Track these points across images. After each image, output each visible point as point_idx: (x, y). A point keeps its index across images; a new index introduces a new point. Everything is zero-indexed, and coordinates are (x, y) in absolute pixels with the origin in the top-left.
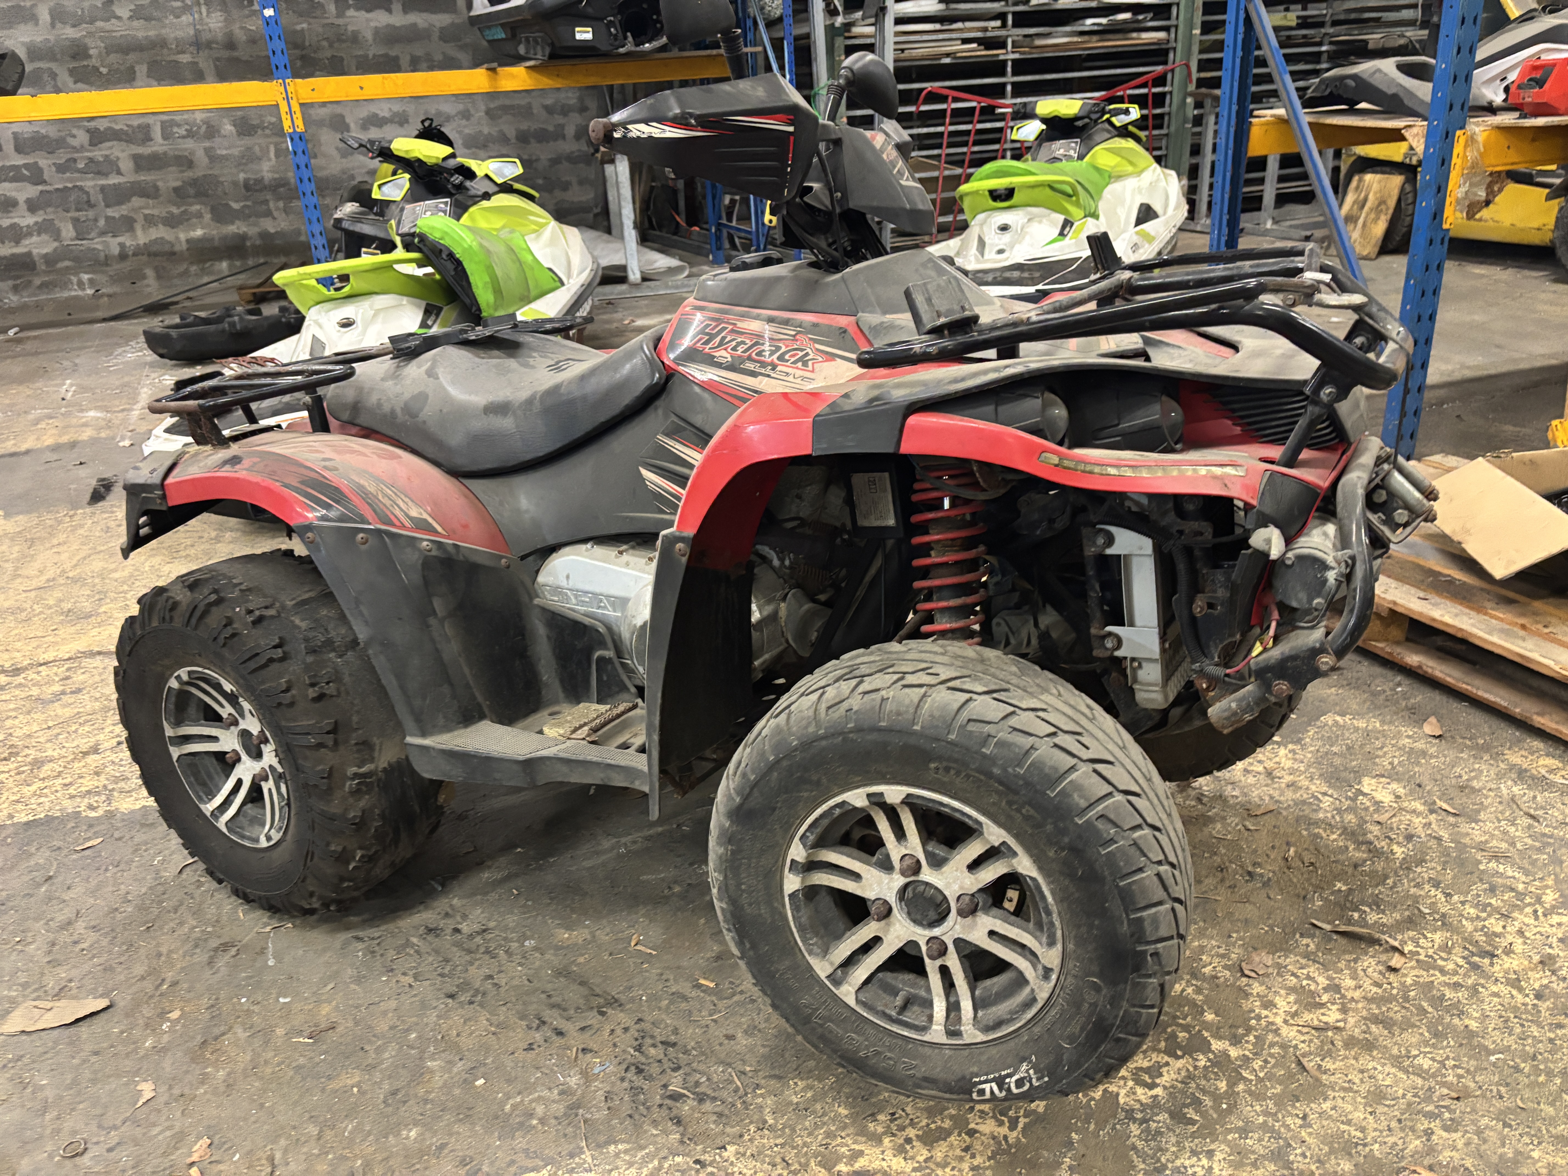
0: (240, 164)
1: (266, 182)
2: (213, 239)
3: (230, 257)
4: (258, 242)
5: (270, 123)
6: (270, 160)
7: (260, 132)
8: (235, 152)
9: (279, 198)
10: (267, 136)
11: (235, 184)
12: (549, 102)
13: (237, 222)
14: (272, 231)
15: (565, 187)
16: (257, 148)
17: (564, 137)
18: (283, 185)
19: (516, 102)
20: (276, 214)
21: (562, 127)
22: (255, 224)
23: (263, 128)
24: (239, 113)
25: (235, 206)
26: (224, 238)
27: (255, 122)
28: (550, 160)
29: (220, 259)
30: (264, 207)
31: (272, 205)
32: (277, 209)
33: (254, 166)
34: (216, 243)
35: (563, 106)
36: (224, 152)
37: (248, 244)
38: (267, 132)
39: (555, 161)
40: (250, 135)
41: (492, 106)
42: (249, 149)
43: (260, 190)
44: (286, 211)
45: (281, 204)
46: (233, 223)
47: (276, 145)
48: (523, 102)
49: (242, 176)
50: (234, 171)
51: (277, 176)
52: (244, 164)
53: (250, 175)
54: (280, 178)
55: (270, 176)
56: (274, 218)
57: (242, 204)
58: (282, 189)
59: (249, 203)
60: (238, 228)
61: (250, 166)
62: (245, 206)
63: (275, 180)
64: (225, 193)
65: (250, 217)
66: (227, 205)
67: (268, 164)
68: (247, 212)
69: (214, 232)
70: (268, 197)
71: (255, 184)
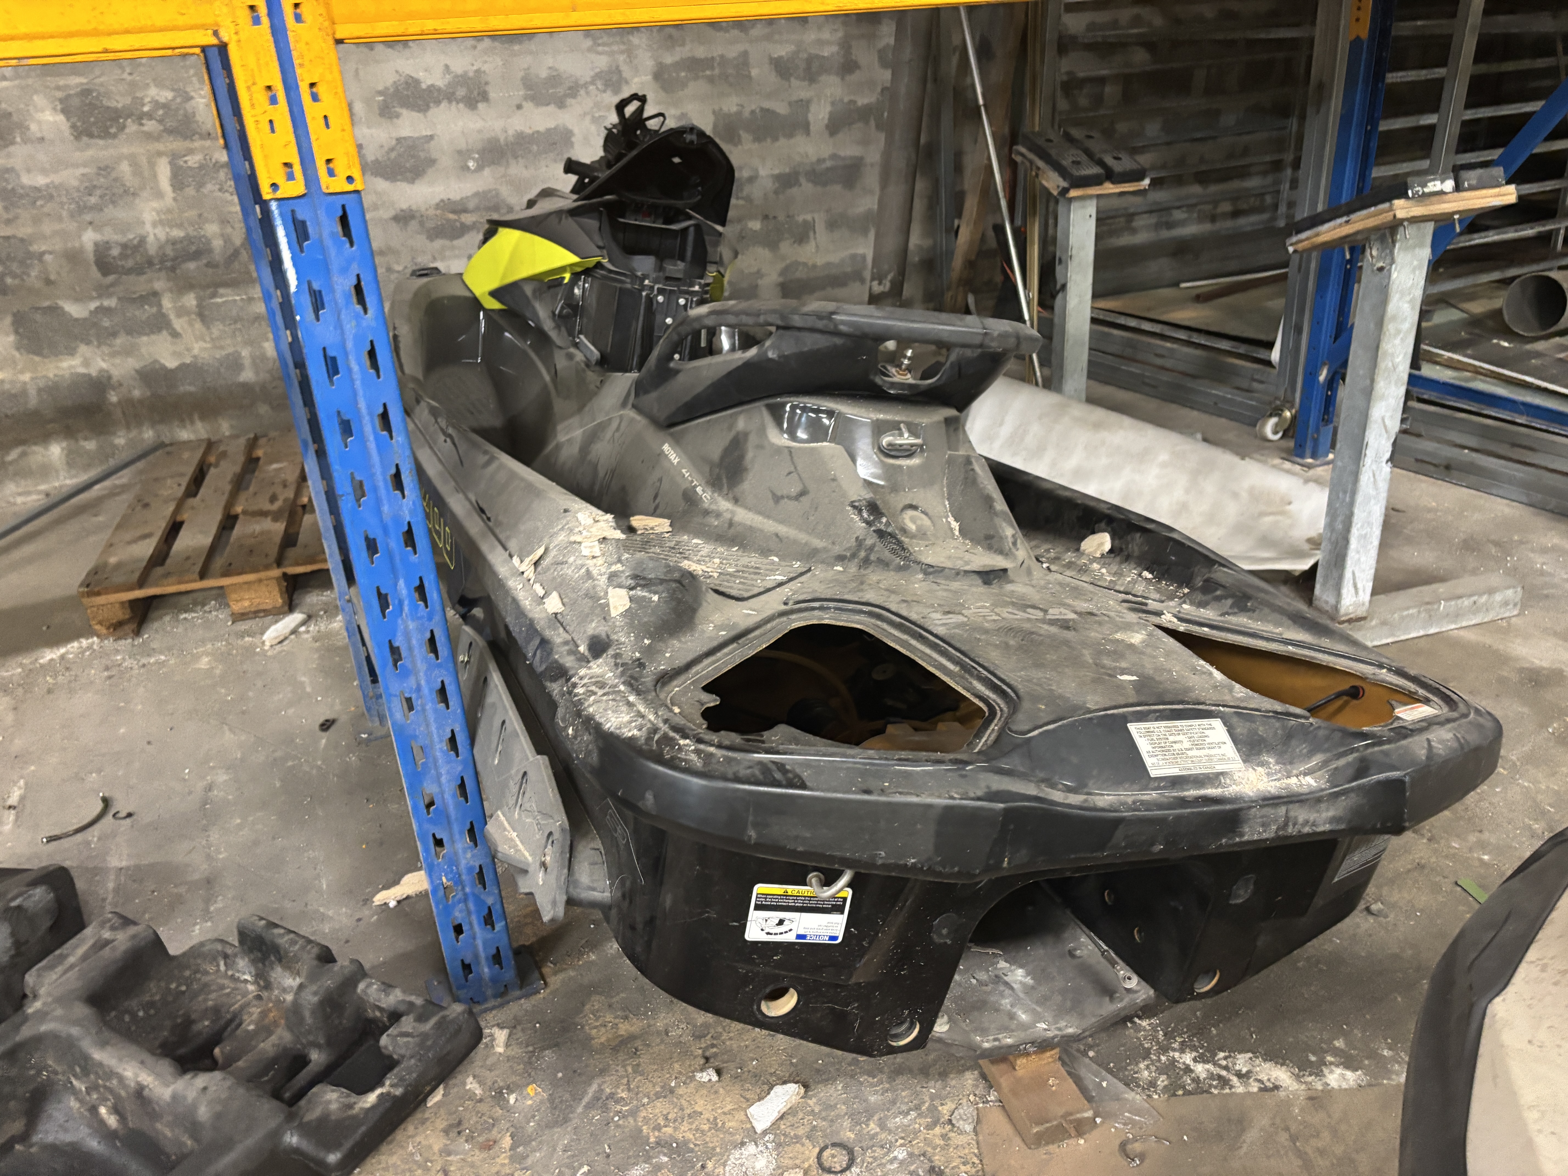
0: (82, 209)
1: (152, 248)
2: (24, 392)
3: (69, 433)
4: (137, 393)
5: (157, 104)
6: (159, 194)
7: (132, 127)
8: (70, 177)
9: (185, 285)
10: (149, 137)
11: (73, 257)
12: (782, 51)
13: (83, 349)
14: (171, 363)
15: (803, 234)
16: (125, 168)
17: (806, 128)
18: (196, 255)
19: (717, 51)
20: (178, 324)
21: (804, 105)
22: (128, 352)
23: (140, 118)
24: (76, 81)
25: (75, 310)
26: (51, 389)
27: (119, 102)
28: (778, 178)
29: (45, 438)
30: (150, 310)
31: (167, 303)
32: (181, 312)
33: (119, 213)
34: (33, 402)
35: (810, 60)
36: (41, 181)
37: (113, 398)
38: (150, 126)
39: (786, 181)
40: (105, 134)
41: (669, 59)
42: (105, 169)
43: (138, 270)
44: (203, 315)
45: (190, 300)
46: (71, 352)
47: (174, 158)
48: (732, 52)
49: (89, 238)
50: (71, 226)
51: (178, 233)
52: (92, 208)
53: (109, 235)
54: (188, 239)
55: (161, 233)
56: (175, 335)
57: (93, 305)
58: (192, 266)
59: (111, 302)
60: (86, 363)
61: (110, 212)
62: (100, 310)
63: (174, 242)
64: (48, 282)
65: (114, 334)
66: (54, 310)
67: (155, 204)
68: (106, 323)
69: (26, 377)
70: (158, 285)
71: (123, 256)
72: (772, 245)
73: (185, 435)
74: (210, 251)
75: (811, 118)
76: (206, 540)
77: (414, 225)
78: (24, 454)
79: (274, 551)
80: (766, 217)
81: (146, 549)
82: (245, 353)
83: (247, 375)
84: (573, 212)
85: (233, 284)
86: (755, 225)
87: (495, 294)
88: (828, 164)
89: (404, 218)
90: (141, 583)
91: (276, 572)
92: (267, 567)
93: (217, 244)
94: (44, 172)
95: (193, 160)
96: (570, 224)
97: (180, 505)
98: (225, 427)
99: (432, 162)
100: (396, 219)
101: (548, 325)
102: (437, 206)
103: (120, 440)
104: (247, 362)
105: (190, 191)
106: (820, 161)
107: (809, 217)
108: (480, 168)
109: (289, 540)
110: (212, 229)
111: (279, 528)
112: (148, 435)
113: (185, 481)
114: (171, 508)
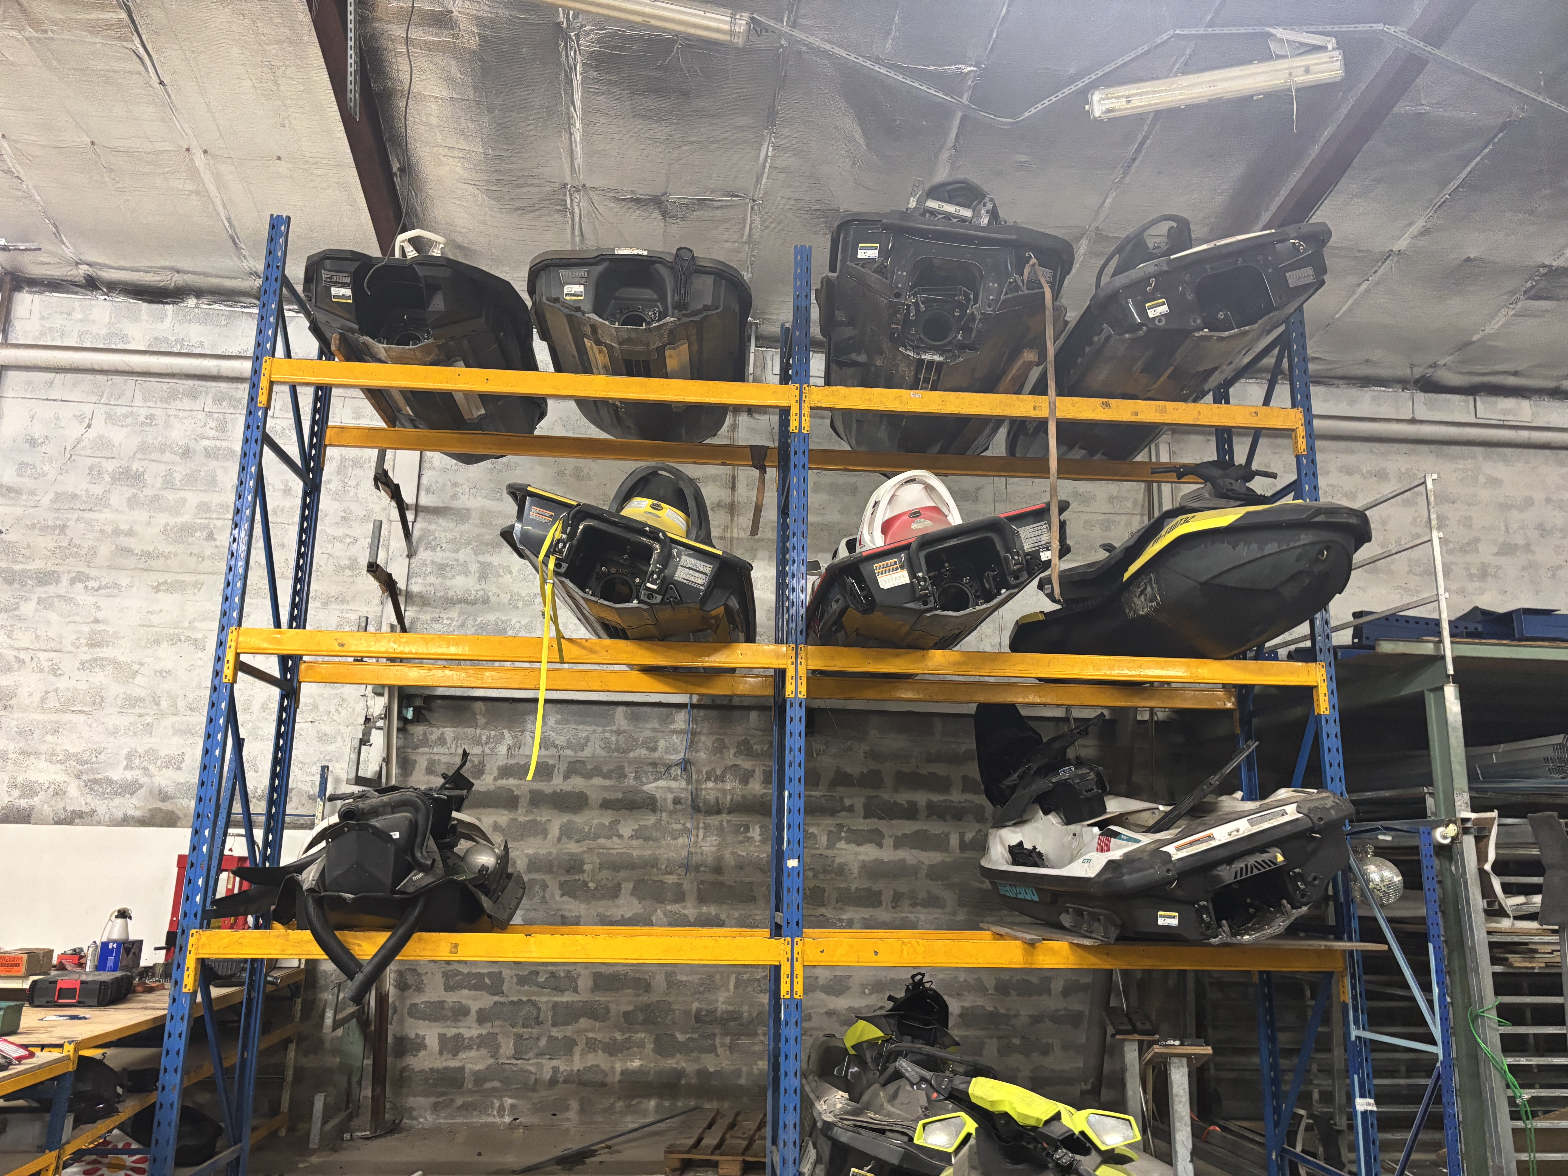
1: (719, 1013)
2: (648, 1073)
3: (661, 1096)
4: (693, 1081)
6: (728, 990)
9: (727, 1033)
11: (687, 1013)
13: (678, 1056)
14: (711, 1069)
15: (1046, 1050)
17: (1049, 992)
18: (735, 1019)
20: (720, 1050)
22: (696, 1060)
25: (680, 1037)
28: (1031, 1016)
29: (649, 1096)
30: (710, 1042)
31: (718, 1040)
32: (723, 1045)
34: (651, 1078)
36: (684, 978)
37: (683, 1082)
39: (1036, 1019)
43: (711, 1023)
44: (731, 1048)
45: (728, 1040)
46: (673, 1056)
49: (696, 1005)
50: (690, 999)
51: (731, 1008)
52: (700, 993)
53: (704, 1006)
54: (734, 1011)
55: (724, 1007)
56: (717, 1055)
57: (688, 1036)
58: (732, 1024)
59: (696, 1036)
60: (677, 1063)
61: (707, 995)
62: (690, 1039)
63: (728, 1012)
64: (674, 1023)
65: (692, 1051)
66: (673, 1036)
67: (726, 994)
68: (691, 1045)
69: (652, 1065)
70: (716, 1031)
71: (706, 1015)
72: (1027, 1055)
73: (707, 1106)
74: (742, 1018)
75: (1052, 986)
76: (715, 1142)
77: (834, 1018)
78: (639, 1103)
79: (741, 1150)
80: (1023, 1037)
81: (691, 1142)
82: (744, 1069)
83: (742, 1081)
84: (886, 1016)
85: (747, 1035)
86: (1017, 1041)
87: (853, 1047)
88: (1062, 1012)
89: (830, 1013)
90: (688, 1152)
91: (741, 1158)
92: (737, 1155)
93: (746, 1015)
94: (687, 975)
95: (746, 977)
96: (883, 1020)
97: (703, 1132)
98: (726, 1105)
99: (849, 988)
100: (827, 1013)
101: (869, 1060)
102: (847, 1010)
103: (680, 1104)
104: (744, 1075)
105: (741, 990)
106: (1057, 1010)
107: (1050, 1041)
108: (871, 994)
109: (748, 1148)
110: (745, 1008)
111: (745, 1143)
112: (692, 1103)
113: (707, 1122)
114: (700, 1130)
